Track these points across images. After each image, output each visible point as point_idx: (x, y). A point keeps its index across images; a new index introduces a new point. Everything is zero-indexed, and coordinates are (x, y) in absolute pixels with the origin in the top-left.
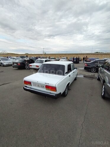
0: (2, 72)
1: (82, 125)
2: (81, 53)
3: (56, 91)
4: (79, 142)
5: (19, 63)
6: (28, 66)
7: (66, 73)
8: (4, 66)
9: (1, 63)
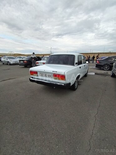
0: (9, 69)
1: (95, 116)
2: (91, 52)
3: (65, 80)
4: (93, 132)
5: (26, 60)
6: (34, 63)
7: (76, 64)
8: (10, 65)
9: (8, 62)
